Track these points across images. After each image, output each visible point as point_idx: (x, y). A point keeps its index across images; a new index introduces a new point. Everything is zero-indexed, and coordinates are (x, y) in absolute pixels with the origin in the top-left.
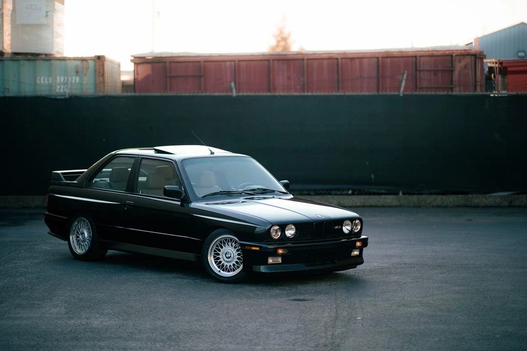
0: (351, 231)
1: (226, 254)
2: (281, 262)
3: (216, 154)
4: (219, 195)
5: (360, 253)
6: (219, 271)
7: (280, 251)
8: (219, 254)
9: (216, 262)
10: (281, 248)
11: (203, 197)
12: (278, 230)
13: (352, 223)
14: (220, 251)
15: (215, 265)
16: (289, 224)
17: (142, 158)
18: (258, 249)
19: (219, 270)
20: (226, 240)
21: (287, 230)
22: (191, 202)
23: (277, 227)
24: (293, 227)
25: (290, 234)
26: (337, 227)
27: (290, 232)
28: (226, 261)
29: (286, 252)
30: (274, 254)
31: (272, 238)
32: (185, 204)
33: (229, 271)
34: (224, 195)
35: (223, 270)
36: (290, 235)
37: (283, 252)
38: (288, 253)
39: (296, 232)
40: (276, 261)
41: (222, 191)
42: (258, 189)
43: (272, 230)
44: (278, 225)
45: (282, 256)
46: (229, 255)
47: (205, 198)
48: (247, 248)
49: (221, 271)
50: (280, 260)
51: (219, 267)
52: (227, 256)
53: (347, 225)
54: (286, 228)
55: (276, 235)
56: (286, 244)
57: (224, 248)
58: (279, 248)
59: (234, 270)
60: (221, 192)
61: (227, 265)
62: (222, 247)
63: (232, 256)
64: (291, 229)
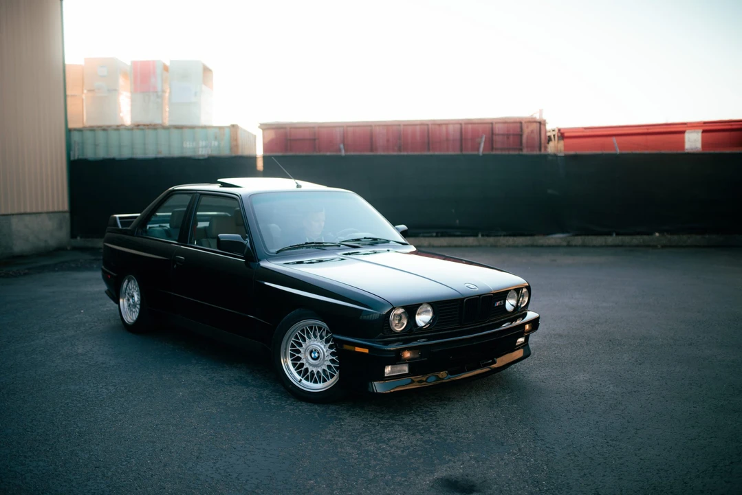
0: (516, 308)
1: (311, 352)
2: (407, 372)
3: (303, 189)
4: (304, 249)
5: (525, 340)
6: (300, 381)
7: (407, 355)
8: (299, 352)
9: (294, 365)
10: (409, 349)
11: (278, 252)
12: (403, 316)
13: (518, 293)
14: (301, 345)
15: (292, 369)
16: (421, 304)
17: (202, 194)
18: (366, 351)
19: (299, 378)
20: (311, 328)
21: (419, 314)
22: (259, 260)
23: (401, 311)
24: (429, 308)
25: (424, 322)
26: (498, 304)
27: (423, 319)
28: (310, 365)
29: (417, 356)
30: (396, 359)
31: (391, 330)
32: (251, 264)
33: (316, 382)
34: (312, 249)
35: (307, 379)
36: (423, 324)
37: (412, 356)
38: (421, 356)
39: (433, 319)
40: (400, 371)
41: (308, 241)
42: (365, 238)
43: (392, 316)
44: (403, 307)
45: (410, 362)
46: (316, 355)
47: (281, 254)
48: (347, 347)
49: (304, 381)
50: (405, 369)
51: (299, 373)
52: (313, 355)
53: (512, 298)
54: (416, 310)
55: (399, 326)
56: (416, 339)
57: (307, 340)
58: (404, 349)
59: (325, 381)
60: (306, 243)
61: (312, 371)
62: (304, 340)
63: (322, 356)
64: (427, 311)
